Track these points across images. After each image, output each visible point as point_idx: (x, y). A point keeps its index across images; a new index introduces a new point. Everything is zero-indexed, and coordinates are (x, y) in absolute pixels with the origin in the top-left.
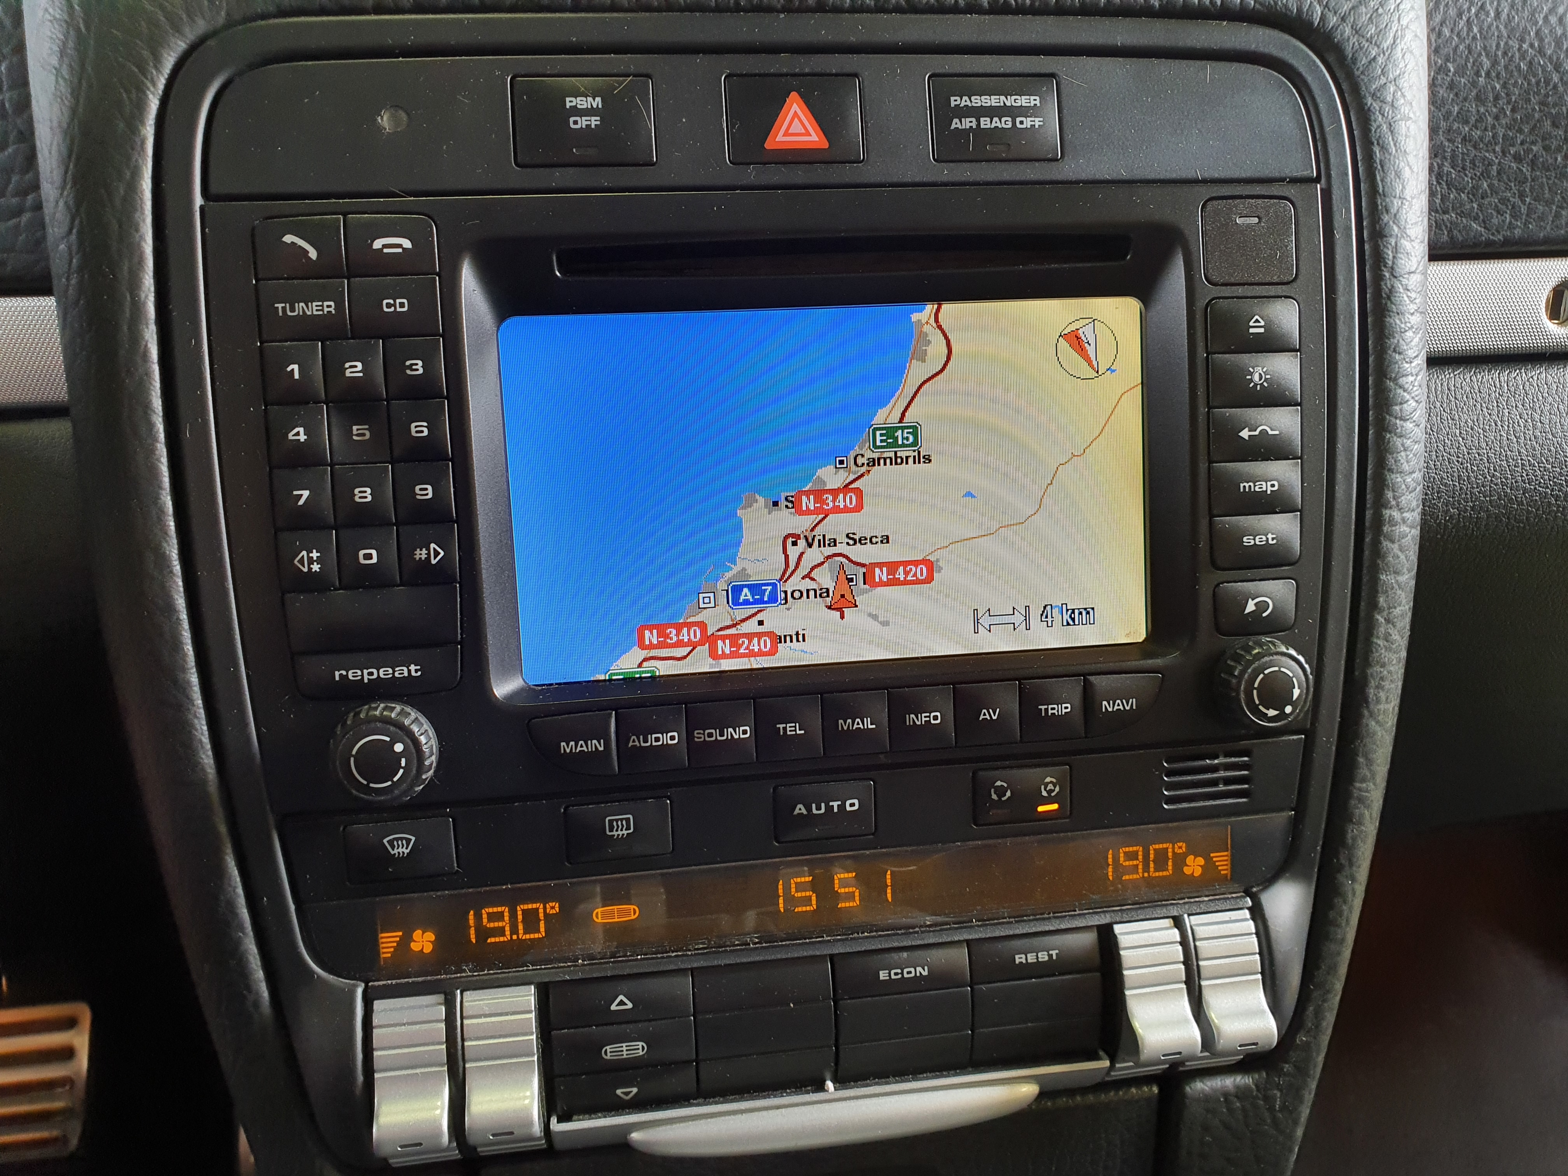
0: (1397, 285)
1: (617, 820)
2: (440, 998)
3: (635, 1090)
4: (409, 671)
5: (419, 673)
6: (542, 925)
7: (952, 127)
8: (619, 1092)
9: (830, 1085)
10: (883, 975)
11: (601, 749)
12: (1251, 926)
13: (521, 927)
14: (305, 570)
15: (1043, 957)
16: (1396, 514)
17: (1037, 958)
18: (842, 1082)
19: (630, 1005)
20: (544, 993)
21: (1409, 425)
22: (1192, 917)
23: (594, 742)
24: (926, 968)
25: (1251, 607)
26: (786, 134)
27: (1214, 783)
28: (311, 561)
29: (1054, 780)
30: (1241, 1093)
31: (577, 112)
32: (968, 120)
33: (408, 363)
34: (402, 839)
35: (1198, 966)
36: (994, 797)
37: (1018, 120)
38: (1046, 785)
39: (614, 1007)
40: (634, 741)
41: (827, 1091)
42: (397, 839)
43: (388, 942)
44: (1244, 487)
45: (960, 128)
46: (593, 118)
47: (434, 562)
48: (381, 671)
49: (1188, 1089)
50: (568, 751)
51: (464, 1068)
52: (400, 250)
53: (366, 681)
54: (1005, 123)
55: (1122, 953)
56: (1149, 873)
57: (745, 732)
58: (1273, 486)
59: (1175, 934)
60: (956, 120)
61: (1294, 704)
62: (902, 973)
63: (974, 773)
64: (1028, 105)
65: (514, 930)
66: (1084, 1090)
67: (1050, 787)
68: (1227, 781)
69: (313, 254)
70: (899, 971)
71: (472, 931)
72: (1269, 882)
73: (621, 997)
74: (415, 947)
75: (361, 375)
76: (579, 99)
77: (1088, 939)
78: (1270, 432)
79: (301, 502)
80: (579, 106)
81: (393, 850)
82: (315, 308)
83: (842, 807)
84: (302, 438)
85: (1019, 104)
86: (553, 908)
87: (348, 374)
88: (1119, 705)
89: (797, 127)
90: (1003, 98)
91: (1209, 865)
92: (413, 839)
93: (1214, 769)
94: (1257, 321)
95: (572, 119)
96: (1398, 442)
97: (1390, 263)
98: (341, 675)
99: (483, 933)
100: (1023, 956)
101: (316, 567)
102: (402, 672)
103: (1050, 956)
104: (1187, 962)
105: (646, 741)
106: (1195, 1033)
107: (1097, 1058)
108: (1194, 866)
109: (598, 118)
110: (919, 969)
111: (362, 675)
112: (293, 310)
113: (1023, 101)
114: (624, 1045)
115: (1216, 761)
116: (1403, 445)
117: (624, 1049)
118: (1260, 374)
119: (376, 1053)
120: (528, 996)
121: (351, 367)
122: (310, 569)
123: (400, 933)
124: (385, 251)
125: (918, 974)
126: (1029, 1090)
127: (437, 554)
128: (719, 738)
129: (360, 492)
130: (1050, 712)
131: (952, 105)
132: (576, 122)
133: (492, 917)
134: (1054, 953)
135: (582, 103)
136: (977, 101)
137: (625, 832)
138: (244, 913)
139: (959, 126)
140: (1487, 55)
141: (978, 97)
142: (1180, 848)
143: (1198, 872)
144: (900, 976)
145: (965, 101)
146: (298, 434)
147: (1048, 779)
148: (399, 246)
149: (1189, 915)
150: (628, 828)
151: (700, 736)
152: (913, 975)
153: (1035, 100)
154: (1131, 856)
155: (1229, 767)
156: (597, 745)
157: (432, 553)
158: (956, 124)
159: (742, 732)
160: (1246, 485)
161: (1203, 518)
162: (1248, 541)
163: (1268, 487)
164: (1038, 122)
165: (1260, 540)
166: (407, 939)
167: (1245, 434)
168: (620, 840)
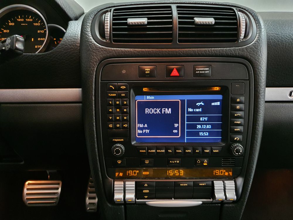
0: (260, 95)
2: (123, 182)
3: (147, 197)
4: (122, 140)
6: (136, 174)
8: (145, 197)
9: (173, 199)
10: (181, 185)
12: (234, 183)
15: (203, 184)
16: (258, 127)
18: (175, 199)
20: (136, 183)
21: (261, 114)
24: (187, 184)
25: (235, 139)
26: (173, 74)
27: (230, 163)
28: (111, 126)
29: (206, 161)
30: (233, 207)
33: (124, 102)
34: (120, 161)
35: (226, 188)
36: (198, 162)
39: (145, 185)
40: (149, 151)
43: (117, 174)
48: (119, 140)
49: (224, 205)
50: (141, 152)
51: (125, 191)
54: (204, 72)
55: (215, 185)
56: (220, 174)
59: (223, 183)
61: (240, 153)
62: (184, 185)
63: (195, 159)
65: (133, 174)
66: (209, 204)
68: (232, 162)
69: (113, 88)
71: (127, 174)
72: (237, 177)
74: (120, 175)
75: (118, 103)
77: (211, 182)
78: (239, 115)
79: (110, 119)
81: (118, 162)
82: (113, 95)
83: (177, 162)
86: (138, 172)
88: (216, 151)
89: (175, 73)
90: (203, 69)
91: (229, 174)
93: (230, 161)
96: (259, 117)
97: (259, 92)
98: (114, 140)
99: (129, 174)
100: (201, 184)
104: (224, 187)
105: (151, 151)
106: (224, 197)
107: (211, 199)
108: (227, 174)
111: (116, 140)
112: (111, 95)
113: (206, 69)
114: (146, 190)
118: (238, 107)
119: (115, 188)
120: (134, 183)
126: (201, 203)
128: (161, 151)
129: (117, 118)
130: (206, 151)
131: (196, 70)
132: (146, 72)
133: (130, 172)
141: (200, 69)
142: (224, 171)
143: (227, 175)
145: (198, 69)
146: (110, 110)
149: (225, 181)
150: (148, 162)
151: (158, 151)
153: (208, 69)
154: (217, 172)
155: (232, 160)
156: (144, 151)
157: (126, 126)
158: (197, 72)
159: (163, 151)
160: (235, 122)
161: (229, 126)
162: (235, 130)
163: (239, 122)
164: (208, 72)
165: (237, 130)
166: (119, 174)
167: (236, 115)
168: (147, 164)
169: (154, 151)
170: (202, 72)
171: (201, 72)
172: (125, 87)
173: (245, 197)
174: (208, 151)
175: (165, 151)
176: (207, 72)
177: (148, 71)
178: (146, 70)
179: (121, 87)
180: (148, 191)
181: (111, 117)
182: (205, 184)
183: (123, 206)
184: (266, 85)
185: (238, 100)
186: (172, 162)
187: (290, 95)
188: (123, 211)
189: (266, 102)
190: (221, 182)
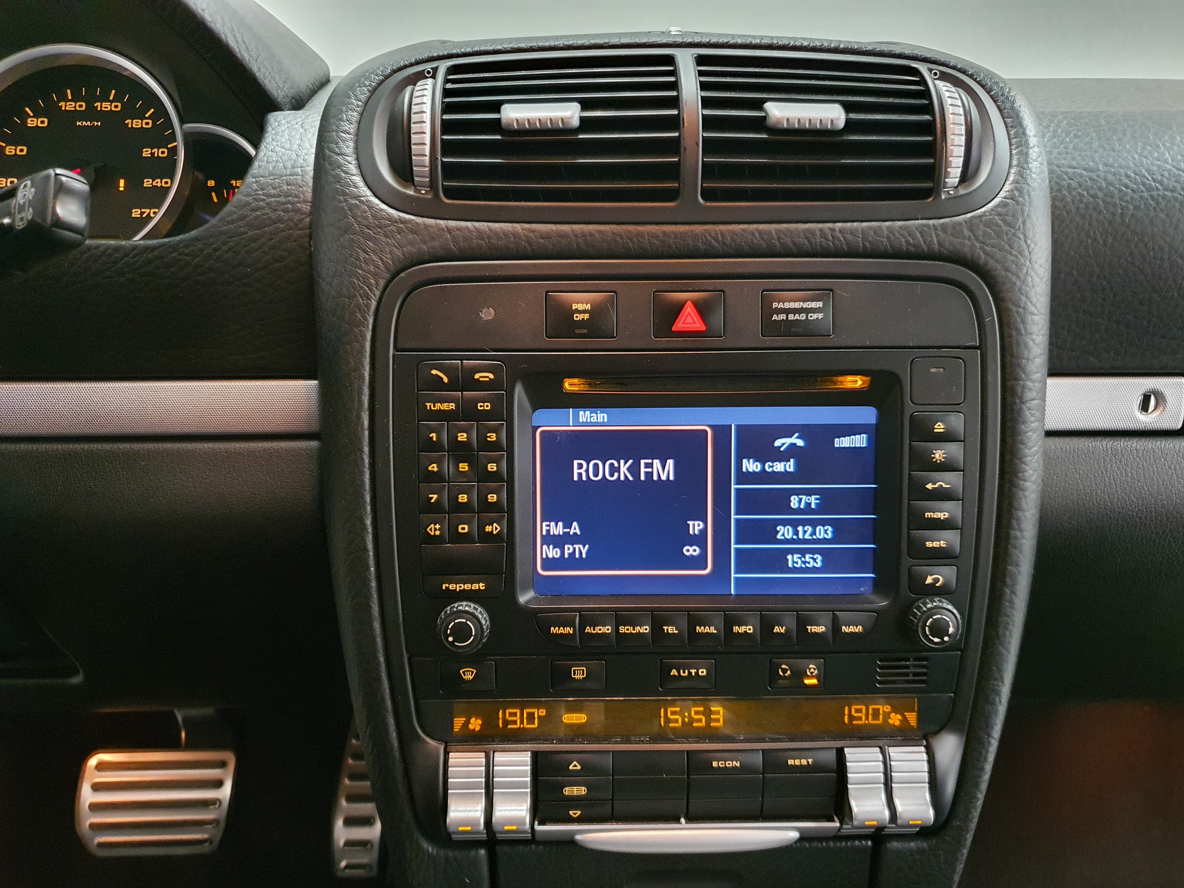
0: (1023, 406)
1: (577, 670)
2: (483, 754)
3: (579, 813)
4: (479, 586)
5: (484, 588)
6: (536, 720)
7: (773, 319)
8: (571, 812)
9: (683, 820)
10: (715, 764)
11: (571, 632)
12: (925, 756)
13: (525, 721)
14: (432, 534)
15: (804, 762)
16: (1018, 533)
17: (801, 762)
18: (689, 820)
19: (579, 767)
20: (536, 756)
21: (1028, 484)
22: (890, 748)
23: (568, 628)
24: (738, 762)
25: (929, 580)
26: (683, 323)
27: (907, 675)
28: (435, 530)
29: (815, 667)
30: (921, 851)
31: (578, 311)
32: (782, 315)
33: (488, 435)
34: (469, 671)
35: (891, 775)
36: (781, 673)
37: (810, 315)
38: (810, 669)
39: (571, 767)
40: (588, 630)
41: (681, 823)
42: (467, 671)
43: (458, 722)
45: (777, 319)
46: (586, 315)
47: (495, 532)
48: (466, 585)
49: (888, 845)
50: (555, 632)
51: (493, 791)
52: (488, 379)
53: (458, 590)
54: (803, 317)
55: (848, 764)
56: (868, 720)
58: (945, 515)
59: (881, 757)
60: (775, 315)
61: (949, 636)
62: (725, 764)
63: (770, 660)
64: (815, 307)
65: (522, 722)
66: (827, 839)
67: (812, 670)
68: (915, 674)
69: (446, 380)
70: (723, 762)
71: (501, 721)
72: (937, 733)
73: (575, 763)
74: (471, 727)
75: (466, 440)
76: (579, 305)
77: (831, 755)
78: (944, 486)
79: (432, 501)
80: (579, 309)
81: (465, 676)
82: (445, 406)
83: (697, 673)
84: (436, 469)
85: (810, 307)
86: (542, 712)
87: (459, 439)
88: (852, 629)
89: (689, 320)
90: (802, 303)
91: (905, 720)
92: (475, 671)
93: (907, 667)
94: (939, 425)
95: (575, 315)
96: (1021, 493)
97: (1019, 394)
98: (446, 587)
99: (506, 722)
100: (793, 761)
101: (438, 533)
102: (475, 587)
103: (808, 762)
104: (885, 773)
105: (594, 630)
106: (887, 814)
107: (832, 820)
108: (895, 719)
109: (588, 315)
110: (734, 762)
111: (456, 587)
112: (434, 406)
113: (813, 305)
114: (575, 788)
115: (908, 663)
116: (1024, 495)
117: (575, 790)
118: (940, 455)
119: (450, 780)
120: (527, 757)
121: (461, 436)
122: (435, 533)
123: (464, 719)
124: (481, 379)
125: (734, 765)
126: (794, 835)
127: (496, 529)
128: (633, 632)
129: (462, 497)
130: (813, 630)
131: (774, 307)
132: (577, 317)
133: (511, 714)
135: (580, 307)
136: (787, 305)
137: (581, 677)
141: (788, 303)
142: (887, 708)
143: (897, 723)
145: (781, 305)
146: (433, 467)
147: (811, 666)
148: (488, 377)
149: (889, 746)
150: (583, 675)
151: (623, 629)
152: (731, 765)
153: (820, 304)
154: (859, 711)
155: (915, 666)
156: (569, 630)
157: (494, 528)
158: (775, 317)
159: (645, 629)
160: (928, 515)
161: (905, 529)
162: (929, 544)
163: (942, 516)
164: (821, 316)
165: (936, 544)
166: (467, 722)
167: (929, 486)
168: (579, 680)
169: (607, 629)
170: (797, 317)
171: (791, 317)
172: (491, 376)
173: (968, 812)
174: (821, 629)
175: (652, 629)
176: (815, 316)
177: (584, 312)
178: (574, 307)
179: (477, 376)
180: (582, 791)
181: (435, 496)
182: (810, 761)
183: (482, 852)
184: (1049, 369)
185: (939, 427)
186: (679, 673)
187: (1144, 407)
188: (485, 869)
189: (1050, 434)
190: (874, 753)
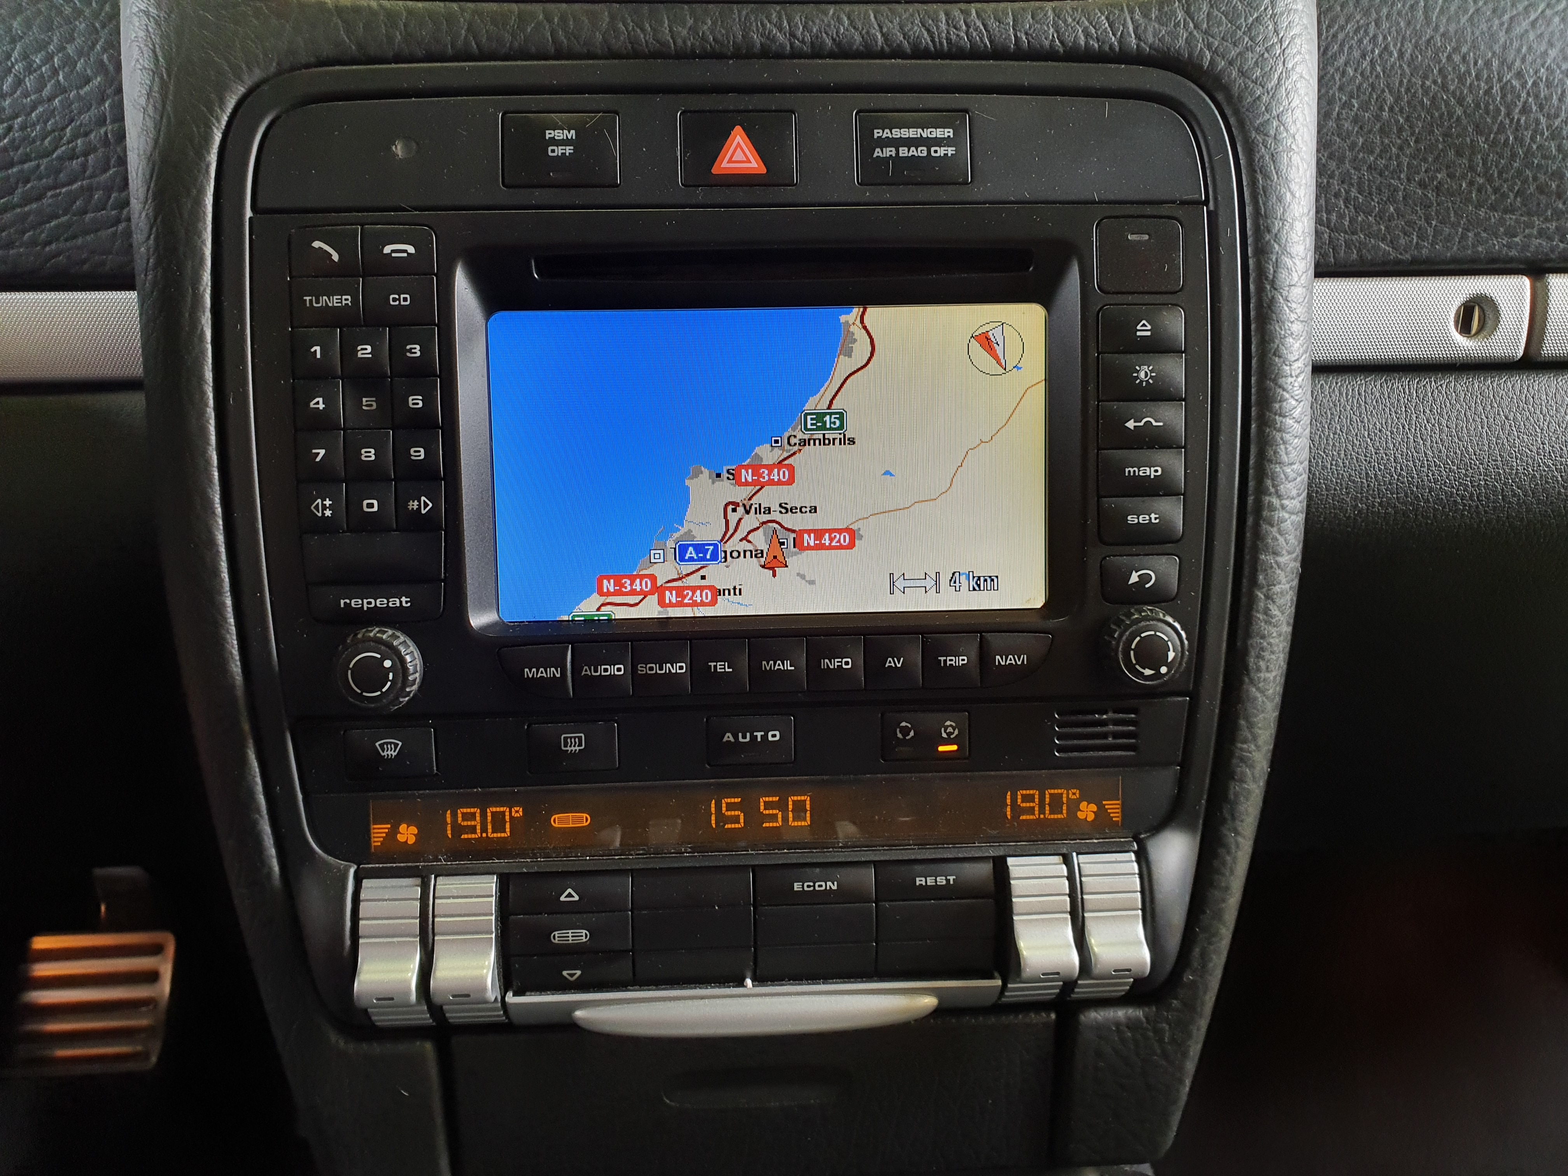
1: (571, 738)
2: (418, 881)
3: (579, 973)
4: (401, 602)
5: (409, 604)
6: (508, 826)
7: (875, 156)
8: (565, 973)
9: (749, 982)
10: (797, 887)
11: (558, 675)
12: (1135, 867)
13: (490, 827)
14: (320, 515)
15: (942, 881)
16: (1275, 501)
17: (936, 881)
18: (759, 980)
19: (576, 898)
20: (504, 882)
22: (1080, 856)
23: (553, 669)
24: (836, 883)
25: (1134, 578)
26: (730, 161)
27: (1105, 736)
28: (324, 508)
29: (954, 724)
30: (1133, 1025)
31: (554, 142)
32: (888, 149)
33: (408, 347)
34: (391, 743)
35: (1082, 898)
36: (900, 735)
37: (933, 149)
38: (946, 728)
39: (562, 898)
40: (586, 671)
41: (746, 987)
42: (387, 743)
43: (379, 832)
44: (1129, 472)
45: (881, 156)
46: (568, 148)
47: (423, 512)
48: (378, 601)
49: (1082, 1018)
50: (530, 676)
51: (433, 940)
52: (405, 255)
53: (365, 609)
54: (922, 152)
55: (1012, 882)
56: (1044, 814)
57: (681, 668)
58: (1156, 471)
59: (1064, 869)
60: (878, 150)
61: (1168, 664)
62: (814, 886)
63: (882, 714)
64: (943, 136)
65: (484, 829)
66: (983, 1010)
67: (950, 730)
68: (1116, 735)
69: (335, 257)
70: (811, 884)
71: (449, 827)
72: (1155, 831)
73: (569, 890)
74: (401, 838)
75: (370, 356)
76: (556, 131)
77: (985, 869)
78: (1154, 424)
79: (318, 459)
80: (556, 138)
81: (383, 752)
82: (335, 301)
83: (765, 737)
84: (321, 406)
85: (934, 136)
86: (517, 812)
87: (360, 355)
88: (1011, 660)
89: (739, 156)
90: (920, 130)
91: (1101, 812)
92: (400, 744)
93: (1103, 723)
94: (1144, 325)
95: (550, 148)
96: (1278, 436)
97: (1271, 277)
98: (345, 603)
99: (458, 830)
100: (923, 879)
101: (328, 513)
102: (394, 602)
103: (948, 881)
104: (1072, 895)
105: (596, 671)
106: (1075, 958)
107: (991, 977)
108: (1087, 811)
109: (572, 148)
110: (829, 883)
111: (363, 604)
112: (317, 302)
113: (938, 133)
114: (570, 931)
115: (1105, 717)
116: (1282, 439)
117: (570, 935)
118: (1146, 372)
119: (361, 923)
120: (490, 884)
121: (362, 349)
122: (323, 514)
123: (389, 826)
124: (394, 255)
125: (828, 888)
126: (929, 1002)
127: (426, 505)
128: (658, 672)
129: (366, 452)
130: (948, 663)
131: (875, 137)
132: (553, 151)
133: (465, 817)
134: (951, 878)
135: (559, 135)
136: (897, 133)
137: (578, 748)
138: (261, 799)
139: (880, 154)
140: (1390, 91)
141: (898, 130)
142: (1074, 794)
143: (1091, 817)
144: (812, 889)
145: (887, 133)
146: (318, 403)
147: (948, 723)
148: (405, 251)
149: (1078, 854)
150: (580, 745)
151: (642, 669)
152: (823, 888)
153: (949, 133)
154: (1029, 798)
155: (1116, 722)
156: (554, 672)
157: (423, 505)
158: (878, 153)
159: (679, 668)
160: (1130, 470)
162: (1132, 519)
163: (1151, 472)
164: (951, 151)
165: (1143, 519)
166: (394, 831)
167: (1131, 424)
169: (616, 670)
170: (913, 152)
171: (903, 152)
173: (1205, 958)
174: (962, 660)
175: (691, 667)
176: (941, 151)
177: (564, 142)
178: (549, 134)
179: (387, 249)
180: (583, 935)
181: (322, 452)
183: (428, 1046)
184: (1317, 265)
185: (1144, 330)
186: (736, 737)
187: (1464, 324)
188: (433, 1071)
189: (1320, 369)
190: (1054, 866)
